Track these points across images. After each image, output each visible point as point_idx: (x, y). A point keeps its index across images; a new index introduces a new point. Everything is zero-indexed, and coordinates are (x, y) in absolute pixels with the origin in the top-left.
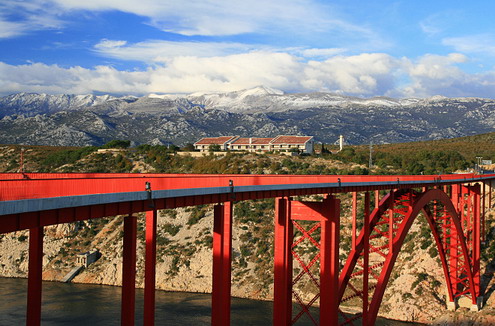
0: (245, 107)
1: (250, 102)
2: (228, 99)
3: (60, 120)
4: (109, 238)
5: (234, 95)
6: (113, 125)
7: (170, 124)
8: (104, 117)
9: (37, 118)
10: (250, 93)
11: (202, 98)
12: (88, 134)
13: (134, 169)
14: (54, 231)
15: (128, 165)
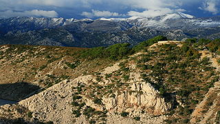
1: (169, 24)
4: (206, 118)
5: (158, 19)
6: (79, 38)
8: (73, 32)
9: (29, 33)
10: (169, 17)
13: (202, 57)
14: (153, 108)
15: (195, 54)
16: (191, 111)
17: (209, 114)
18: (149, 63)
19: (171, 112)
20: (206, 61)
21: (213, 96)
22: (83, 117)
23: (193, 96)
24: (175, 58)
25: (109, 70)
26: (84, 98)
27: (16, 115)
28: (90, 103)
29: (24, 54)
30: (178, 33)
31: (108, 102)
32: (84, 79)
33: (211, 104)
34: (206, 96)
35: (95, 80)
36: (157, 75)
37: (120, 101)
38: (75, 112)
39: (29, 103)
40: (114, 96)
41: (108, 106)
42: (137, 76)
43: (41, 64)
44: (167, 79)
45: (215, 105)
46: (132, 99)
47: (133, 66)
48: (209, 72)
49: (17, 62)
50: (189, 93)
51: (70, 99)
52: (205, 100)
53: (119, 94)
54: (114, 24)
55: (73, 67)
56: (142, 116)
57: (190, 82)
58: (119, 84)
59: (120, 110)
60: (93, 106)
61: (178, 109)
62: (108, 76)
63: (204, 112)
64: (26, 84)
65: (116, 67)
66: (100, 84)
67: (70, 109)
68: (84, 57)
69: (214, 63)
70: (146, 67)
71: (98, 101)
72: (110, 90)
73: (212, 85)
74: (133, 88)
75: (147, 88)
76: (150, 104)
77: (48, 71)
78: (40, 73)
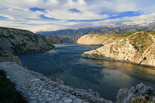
0: (148, 26)
1: (150, 25)
2: (144, 24)
3: (110, 30)
4: (147, 54)
5: (146, 23)
6: (120, 31)
7: (132, 30)
8: (118, 29)
9: (106, 30)
10: (149, 22)
11: (138, 24)
12: (115, 32)
13: (149, 36)
14: (132, 51)
15: (147, 35)
16: (143, 52)
17: (148, 53)
18: (132, 38)
19: (137, 52)
20: (150, 37)
21: (151, 48)
22: (112, 53)
23: (144, 48)
24: (140, 37)
25: (120, 41)
26: (113, 48)
27: (96, 53)
28: (114, 50)
29: (102, 36)
30: (153, 27)
31: (119, 49)
32: (113, 43)
33: (150, 50)
34: (149, 48)
35: (116, 44)
36: (134, 42)
37: (123, 49)
38: (110, 52)
39: (99, 50)
40: (121, 48)
41: (119, 51)
42: (128, 42)
43: (106, 39)
44: (137, 43)
45: (151, 50)
46: (126, 49)
47: (127, 39)
48: (151, 41)
49: (101, 38)
50: (143, 47)
51: (109, 49)
52: (148, 49)
53: (122, 47)
54: (131, 26)
55: (115, 39)
56: (128, 53)
57: (144, 44)
58: (123, 44)
59: (122, 52)
60: (115, 50)
61: (139, 51)
62: (120, 42)
63: (147, 52)
64: (102, 44)
65: (123, 40)
66: (118, 44)
67: (109, 51)
68: (118, 36)
69: (153, 38)
70: (131, 40)
71: (116, 49)
72: (120, 46)
73: (151, 44)
74: (126, 46)
75: (130, 45)
76: (131, 50)
77: (108, 41)
78: (105, 41)
